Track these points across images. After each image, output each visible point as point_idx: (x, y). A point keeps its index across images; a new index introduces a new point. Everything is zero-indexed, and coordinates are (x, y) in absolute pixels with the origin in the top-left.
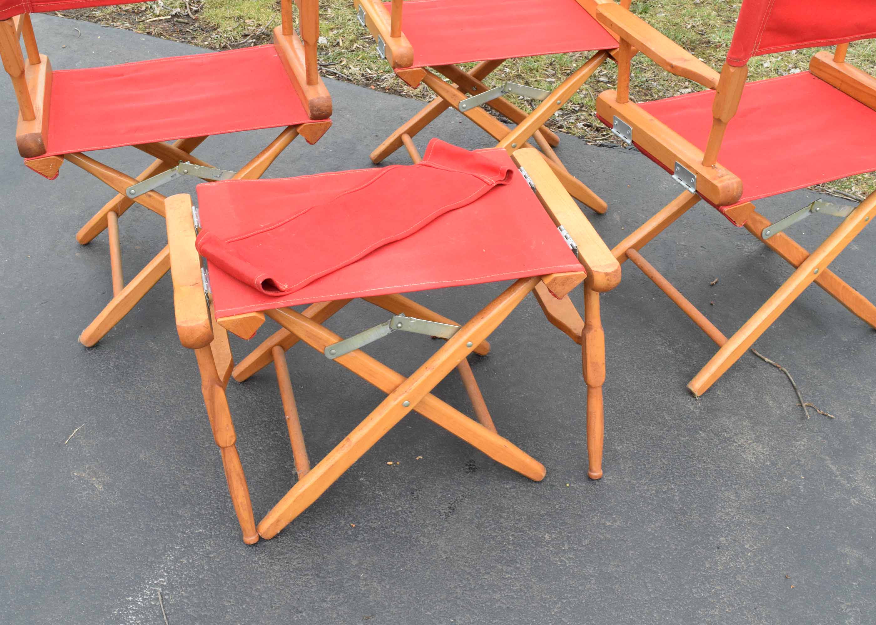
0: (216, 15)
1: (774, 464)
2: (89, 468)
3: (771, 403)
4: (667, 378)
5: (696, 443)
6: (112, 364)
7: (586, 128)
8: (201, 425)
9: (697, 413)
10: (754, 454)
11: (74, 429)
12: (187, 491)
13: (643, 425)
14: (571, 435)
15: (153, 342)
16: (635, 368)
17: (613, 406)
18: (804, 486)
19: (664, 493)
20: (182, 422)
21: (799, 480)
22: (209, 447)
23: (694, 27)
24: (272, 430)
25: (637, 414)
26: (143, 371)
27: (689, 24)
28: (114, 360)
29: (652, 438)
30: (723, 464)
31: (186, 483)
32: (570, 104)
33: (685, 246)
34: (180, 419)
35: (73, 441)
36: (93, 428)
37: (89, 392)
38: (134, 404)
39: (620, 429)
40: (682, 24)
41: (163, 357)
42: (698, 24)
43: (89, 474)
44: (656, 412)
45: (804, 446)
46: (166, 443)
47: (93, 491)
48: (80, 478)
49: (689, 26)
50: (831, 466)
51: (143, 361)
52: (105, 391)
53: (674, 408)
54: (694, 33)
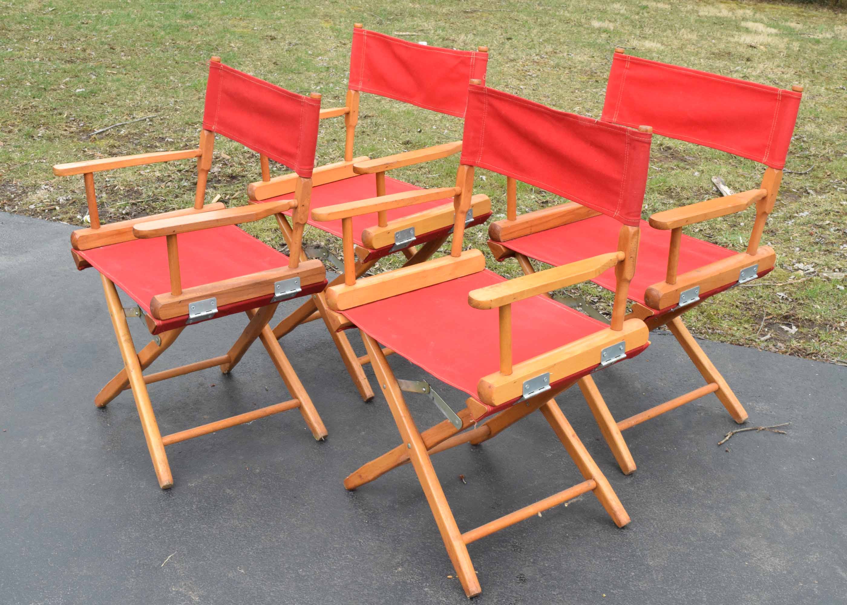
0: (254, 228)
1: (790, 573)
2: (185, 584)
3: (785, 527)
4: (690, 509)
5: (719, 558)
6: (194, 506)
7: (605, 316)
8: (280, 551)
9: (719, 536)
10: (771, 565)
11: (167, 556)
12: (274, 600)
13: (671, 545)
14: (609, 554)
15: (229, 489)
16: (662, 502)
17: (644, 532)
18: (818, 589)
19: (694, 595)
20: (263, 549)
21: (813, 585)
22: (289, 567)
23: (701, 230)
24: (344, 554)
25: (665, 537)
26: (224, 511)
27: (696, 228)
28: (196, 503)
29: (680, 555)
30: (745, 574)
31: (272, 594)
32: (589, 297)
33: (701, 407)
34: (260, 547)
35: (168, 564)
36: (184, 555)
37: (177, 528)
38: (219, 536)
39: (651, 548)
40: (690, 228)
41: (240, 500)
42: (705, 228)
43: (185, 589)
44: (682, 536)
45: (816, 559)
46: (250, 564)
47: (190, 601)
48: (178, 592)
49: (697, 230)
50: (841, 573)
51: (223, 504)
52: (191, 527)
53: (699, 532)
54: (701, 236)
